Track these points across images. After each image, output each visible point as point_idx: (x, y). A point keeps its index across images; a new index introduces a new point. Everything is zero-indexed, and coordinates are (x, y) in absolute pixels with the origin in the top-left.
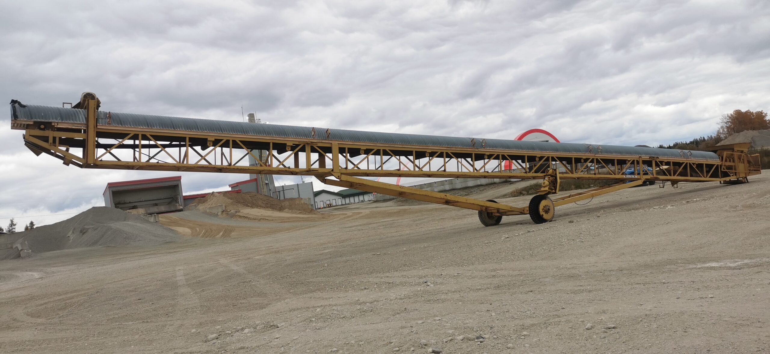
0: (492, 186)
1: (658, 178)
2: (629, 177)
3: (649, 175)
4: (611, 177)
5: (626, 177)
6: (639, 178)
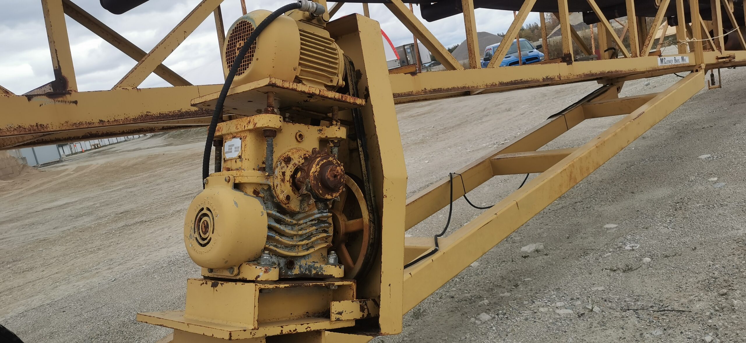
1: (730, 60)
2: (670, 61)
3: (713, 50)
4: (623, 70)
5: (664, 64)
6: (695, 66)
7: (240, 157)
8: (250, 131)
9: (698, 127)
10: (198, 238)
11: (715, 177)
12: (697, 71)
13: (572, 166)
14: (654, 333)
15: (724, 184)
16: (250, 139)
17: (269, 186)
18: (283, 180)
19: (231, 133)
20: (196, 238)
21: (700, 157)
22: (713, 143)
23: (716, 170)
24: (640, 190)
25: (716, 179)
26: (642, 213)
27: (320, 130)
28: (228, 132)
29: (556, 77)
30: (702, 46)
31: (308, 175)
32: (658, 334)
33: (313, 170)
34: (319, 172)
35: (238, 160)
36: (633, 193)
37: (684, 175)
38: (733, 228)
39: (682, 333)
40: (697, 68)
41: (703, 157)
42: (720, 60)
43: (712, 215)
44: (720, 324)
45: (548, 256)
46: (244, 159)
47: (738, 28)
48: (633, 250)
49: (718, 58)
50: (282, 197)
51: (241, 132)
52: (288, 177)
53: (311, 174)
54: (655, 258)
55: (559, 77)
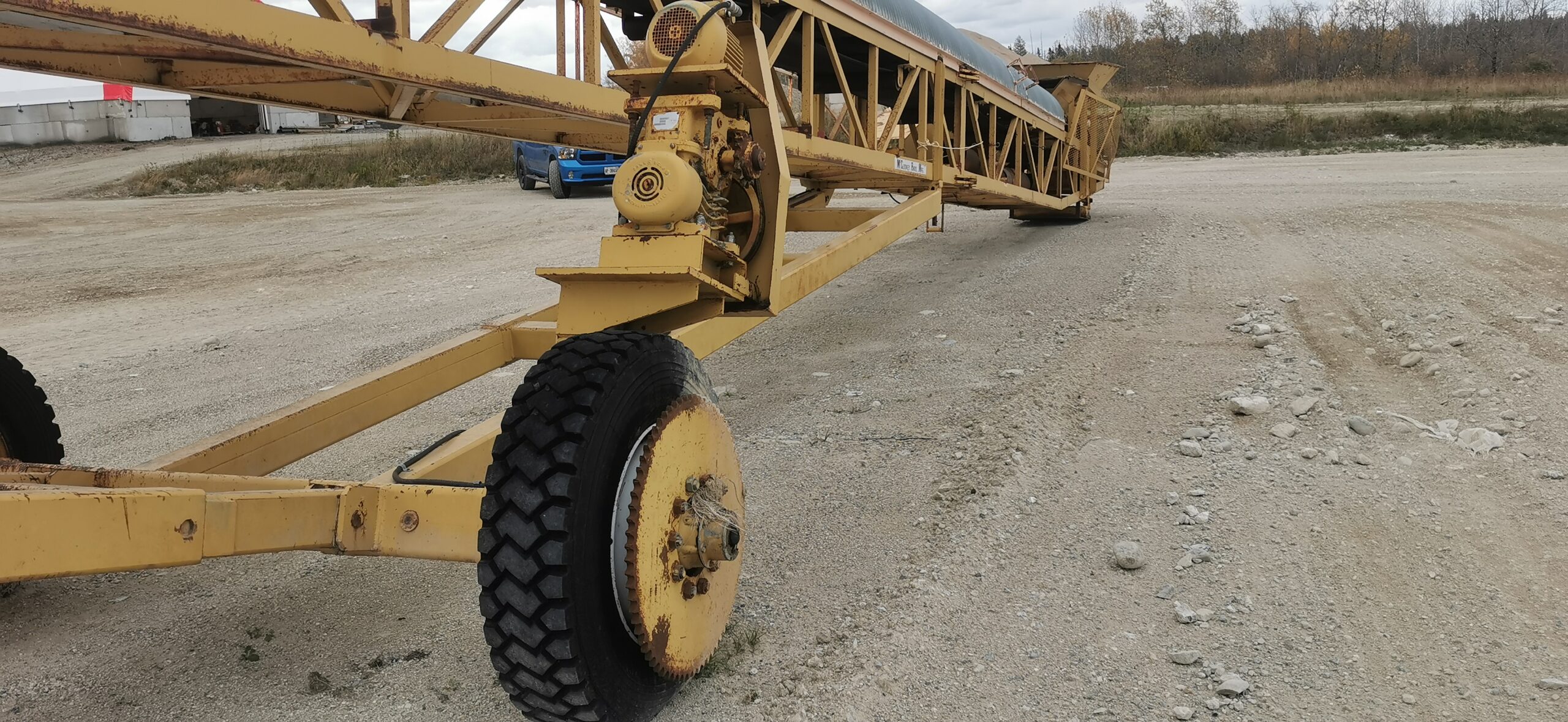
0: (57, 152)
1: (969, 184)
2: (907, 167)
3: (952, 166)
4: (860, 163)
5: (900, 169)
6: (931, 181)
7: (677, 129)
8: (689, 107)
9: (912, 281)
10: (639, 194)
11: (942, 334)
12: (933, 189)
13: (803, 271)
14: (901, 453)
15: (955, 342)
16: (688, 115)
17: (700, 159)
18: (712, 156)
19: (666, 108)
20: (635, 195)
21: (921, 312)
22: (937, 299)
23: (945, 327)
24: (849, 342)
25: (944, 336)
26: (858, 364)
27: (731, 122)
28: (661, 106)
29: (795, 151)
30: (942, 157)
31: (743, 154)
32: (905, 454)
33: (748, 150)
34: (752, 153)
35: (673, 133)
36: (841, 344)
37: (905, 329)
38: (970, 381)
39: (930, 453)
40: (933, 184)
41: (926, 312)
42: (959, 182)
43: (945, 369)
44: (969, 445)
45: (746, 400)
46: (681, 132)
47: (982, 142)
48: (857, 396)
49: (957, 179)
50: (710, 171)
51: (679, 107)
52: (716, 155)
53: (746, 153)
54: (885, 403)
55: (798, 152)
